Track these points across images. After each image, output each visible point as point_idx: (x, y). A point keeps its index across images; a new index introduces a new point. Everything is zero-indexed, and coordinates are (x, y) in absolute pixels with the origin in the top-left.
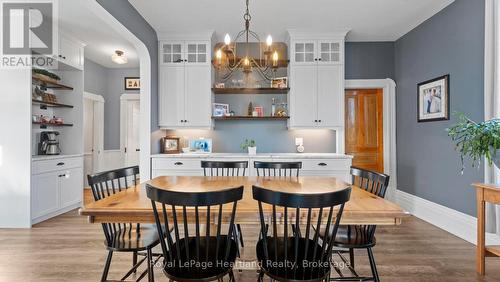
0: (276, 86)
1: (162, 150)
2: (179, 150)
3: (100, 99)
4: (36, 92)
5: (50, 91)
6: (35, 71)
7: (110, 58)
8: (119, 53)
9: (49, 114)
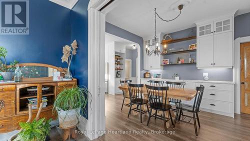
0: (191, 49)
1: (145, 77)
2: (150, 77)
3: (130, 60)
4: (116, 61)
5: (119, 60)
6: (115, 56)
7: (132, 47)
8: (134, 46)
9: (118, 67)
